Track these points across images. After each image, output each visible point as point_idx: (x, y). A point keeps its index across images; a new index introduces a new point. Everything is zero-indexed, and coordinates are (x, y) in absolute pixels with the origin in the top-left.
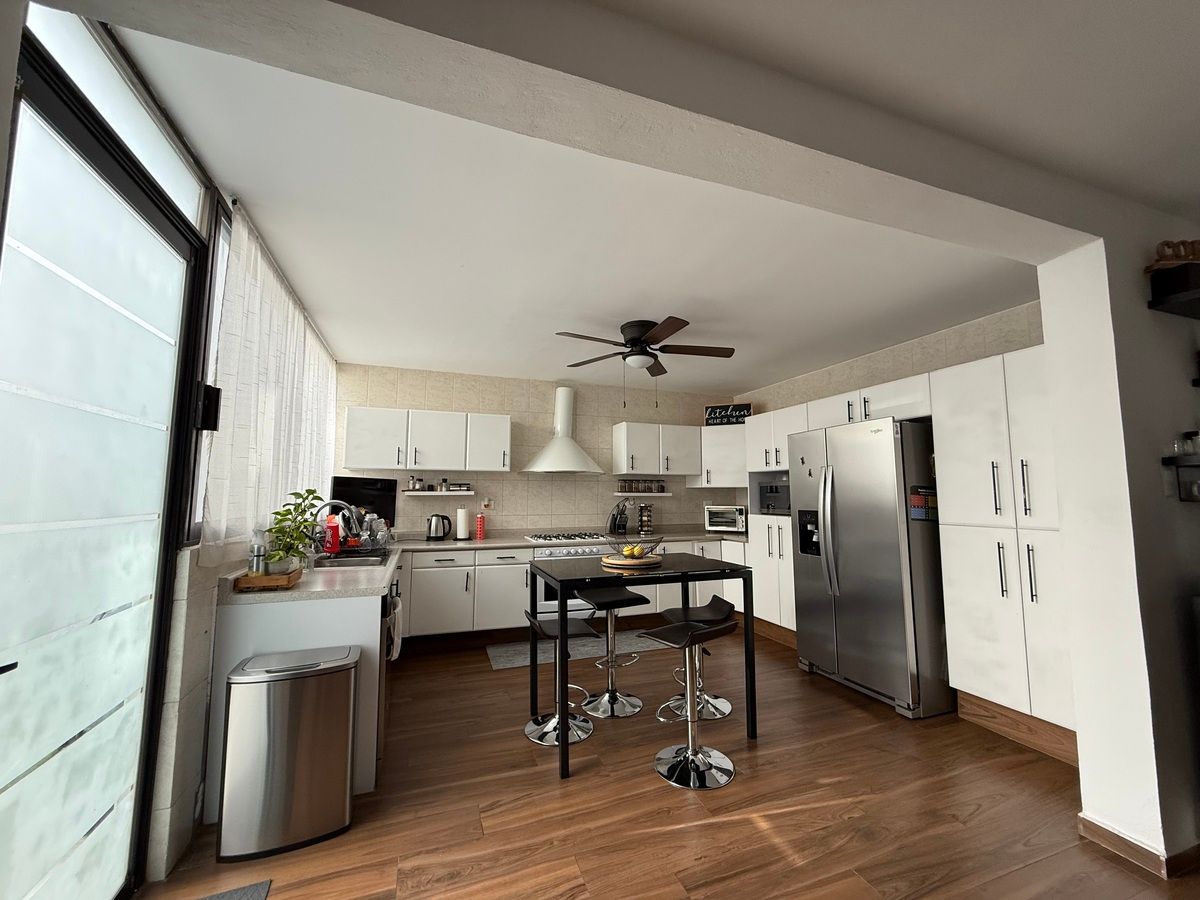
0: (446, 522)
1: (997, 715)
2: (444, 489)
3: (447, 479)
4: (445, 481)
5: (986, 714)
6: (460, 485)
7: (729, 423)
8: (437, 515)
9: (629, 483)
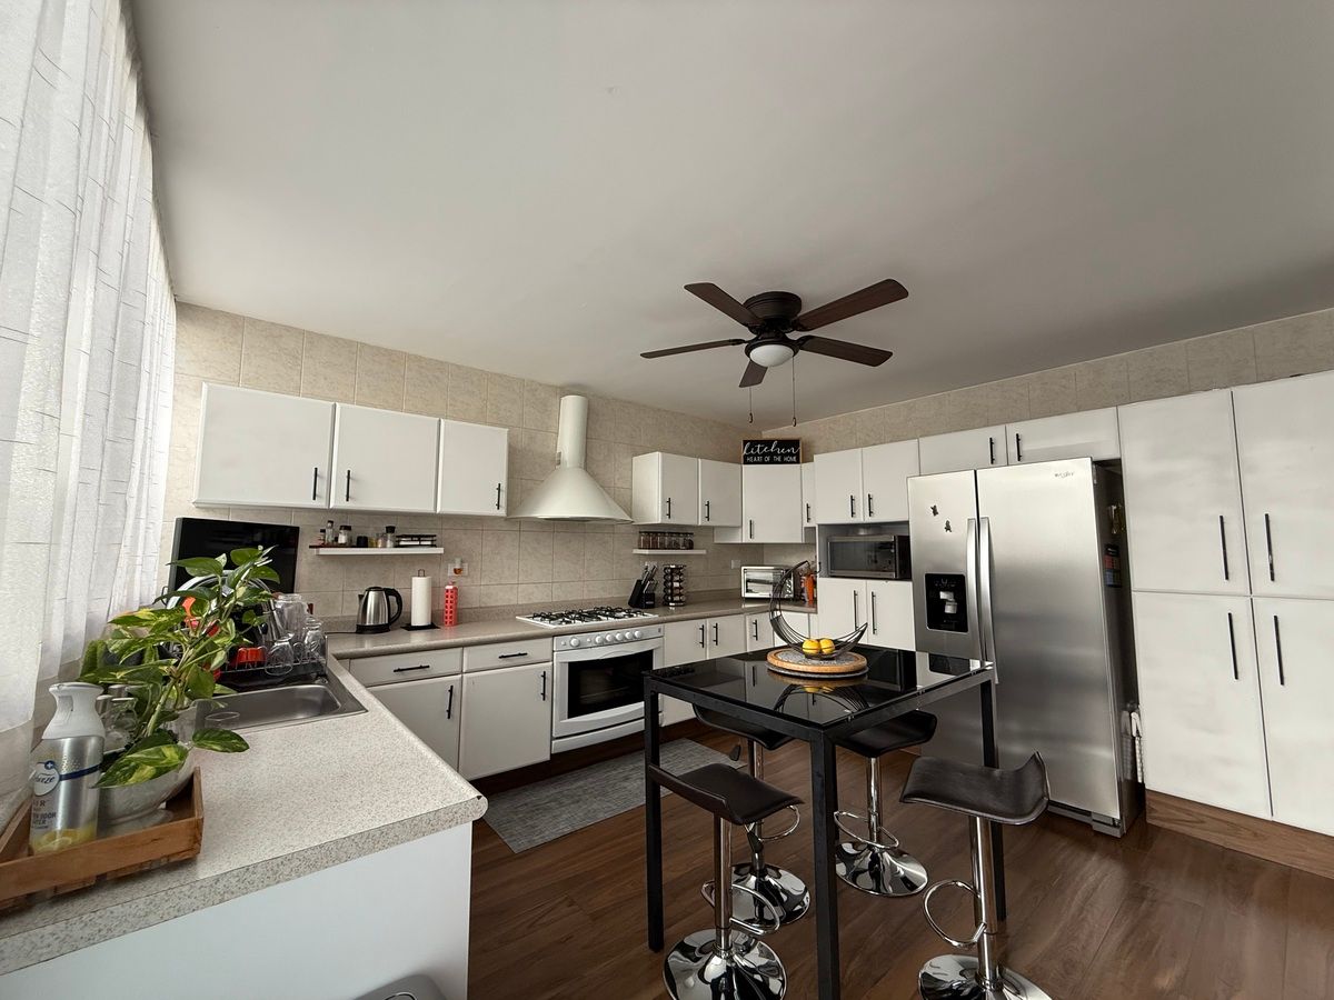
0: (393, 599)
1: (1205, 819)
2: (389, 543)
3: (398, 527)
4: (391, 529)
5: (1190, 818)
6: (420, 538)
7: (772, 462)
8: (376, 589)
9: (653, 536)
